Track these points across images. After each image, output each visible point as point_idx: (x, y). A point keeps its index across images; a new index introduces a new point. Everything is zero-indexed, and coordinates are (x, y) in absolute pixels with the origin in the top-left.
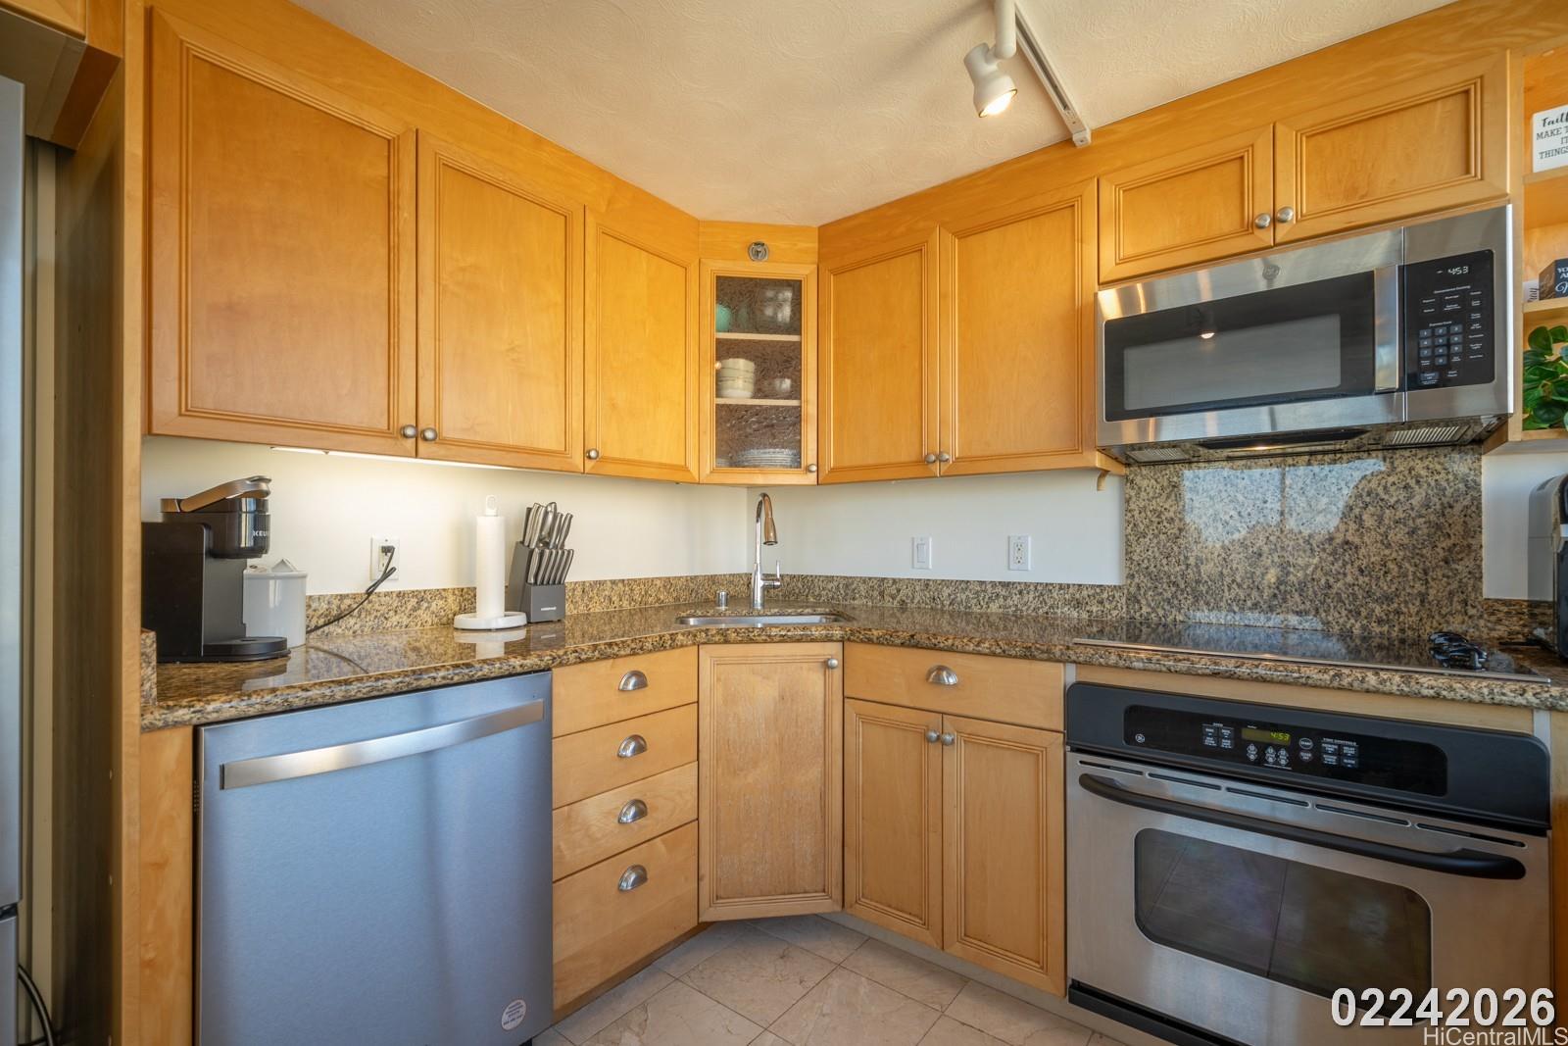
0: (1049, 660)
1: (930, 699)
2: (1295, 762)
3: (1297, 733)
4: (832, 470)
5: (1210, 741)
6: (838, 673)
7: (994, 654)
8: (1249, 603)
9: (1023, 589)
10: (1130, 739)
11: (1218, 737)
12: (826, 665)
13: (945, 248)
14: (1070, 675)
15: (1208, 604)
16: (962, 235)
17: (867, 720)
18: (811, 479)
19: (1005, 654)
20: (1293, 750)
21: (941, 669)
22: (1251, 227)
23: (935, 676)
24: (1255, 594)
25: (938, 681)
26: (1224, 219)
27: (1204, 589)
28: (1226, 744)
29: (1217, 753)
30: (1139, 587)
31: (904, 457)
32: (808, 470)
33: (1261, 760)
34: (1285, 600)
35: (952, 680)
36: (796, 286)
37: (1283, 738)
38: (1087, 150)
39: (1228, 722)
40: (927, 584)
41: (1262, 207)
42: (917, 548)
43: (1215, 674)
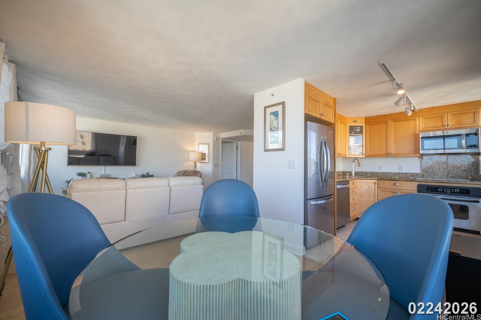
0: (415, 181)
1: (394, 187)
2: (451, 192)
3: (451, 189)
4: (368, 155)
5: (439, 190)
6: (377, 184)
7: (406, 181)
8: (443, 175)
9: (402, 174)
10: (427, 191)
11: (440, 190)
12: (375, 183)
13: (391, 124)
14: (418, 183)
15: (436, 176)
16: (394, 122)
17: (382, 191)
18: (364, 156)
19: (407, 181)
20: (451, 191)
21: (396, 183)
22: (444, 126)
23: (395, 184)
24: (444, 174)
25: (395, 185)
26: (440, 124)
27: (436, 173)
28: (442, 190)
29: (440, 192)
30: (424, 173)
31: (383, 153)
32: (364, 155)
33: (446, 192)
34: (449, 175)
35: (398, 185)
36: (362, 127)
37: (449, 189)
38: (417, 112)
39: (442, 188)
40: (383, 173)
41: (446, 123)
42: (380, 167)
43: (440, 182)
